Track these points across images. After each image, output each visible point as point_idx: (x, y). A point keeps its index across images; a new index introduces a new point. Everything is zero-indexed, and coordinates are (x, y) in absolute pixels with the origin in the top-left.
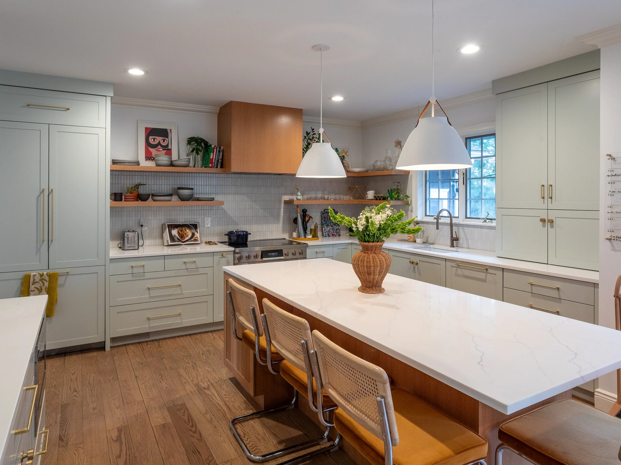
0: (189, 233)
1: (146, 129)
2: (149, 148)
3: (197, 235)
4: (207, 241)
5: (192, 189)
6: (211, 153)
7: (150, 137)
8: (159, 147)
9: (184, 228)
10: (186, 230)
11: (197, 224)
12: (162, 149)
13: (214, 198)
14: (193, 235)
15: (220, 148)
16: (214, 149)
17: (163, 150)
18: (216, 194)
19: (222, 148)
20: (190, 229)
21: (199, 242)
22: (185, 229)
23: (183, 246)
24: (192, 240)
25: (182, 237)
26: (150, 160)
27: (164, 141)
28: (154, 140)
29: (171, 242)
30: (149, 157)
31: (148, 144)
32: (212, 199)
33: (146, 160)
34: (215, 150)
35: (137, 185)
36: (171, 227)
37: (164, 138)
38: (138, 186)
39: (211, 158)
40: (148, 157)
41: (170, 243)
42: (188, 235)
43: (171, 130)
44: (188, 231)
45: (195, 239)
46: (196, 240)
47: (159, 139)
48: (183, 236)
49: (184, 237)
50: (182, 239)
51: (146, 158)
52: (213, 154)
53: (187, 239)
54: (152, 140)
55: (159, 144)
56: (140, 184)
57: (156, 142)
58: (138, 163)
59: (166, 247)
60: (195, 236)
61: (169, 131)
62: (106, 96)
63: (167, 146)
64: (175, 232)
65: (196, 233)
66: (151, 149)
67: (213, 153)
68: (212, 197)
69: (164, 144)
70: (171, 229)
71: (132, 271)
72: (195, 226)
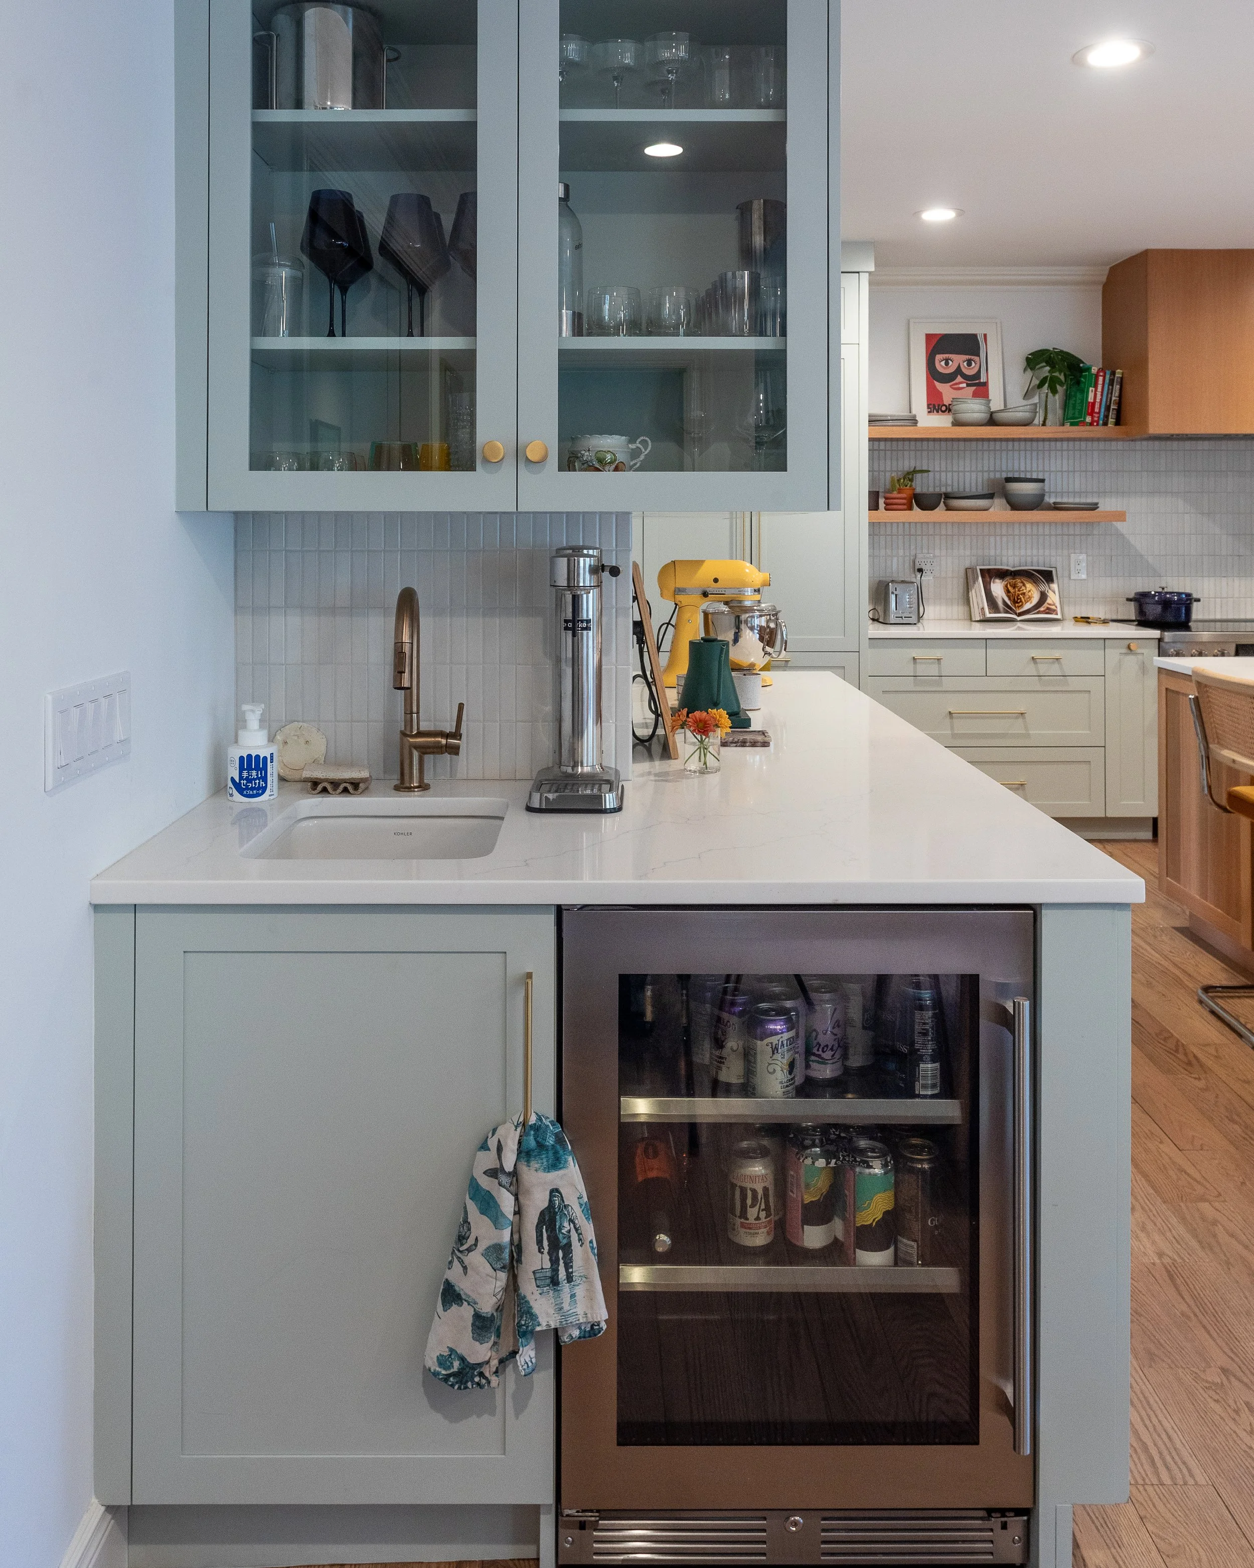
0: (1032, 592)
1: (929, 337)
2: (935, 382)
3: (1053, 598)
4: (1079, 616)
5: (1042, 481)
6: (1091, 389)
7: (939, 357)
8: (959, 379)
9: (1019, 581)
10: (1024, 585)
11: (1053, 570)
12: (964, 385)
13: (1097, 504)
14: (1043, 597)
15: (1113, 373)
16: (1097, 376)
17: (968, 385)
18: (1103, 493)
19: (1119, 373)
20: (1035, 583)
21: (1059, 616)
22: (1022, 582)
23: (1019, 624)
24: (1042, 609)
25: (1016, 600)
26: (938, 412)
27: (969, 364)
28: (947, 364)
29: (990, 613)
30: (936, 405)
31: (933, 374)
32: (1094, 507)
33: (929, 412)
34: (1101, 379)
35: (908, 473)
36: (989, 575)
37: (970, 357)
38: (910, 476)
39: (1089, 400)
40: (934, 405)
41: (988, 615)
42: (1030, 598)
43: (985, 335)
44: (1029, 586)
45: (1048, 608)
46: (1049, 611)
47: (958, 360)
48: (1018, 599)
49: (1021, 601)
50: (1015, 607)
51: (928, 408)
52: (1096, 390)
53: (1027, 606)
54: (943, 363)
55: (958, 371)
56: (915, 471)
57: (951, 369)
58: (914, 421)
59: (977, 624)
60: (1049, 601)
61: (981, 339)
62: (858, 272)
63: (978, 375)
64: (998, 588)
65: (1050, 594)
66: (939, 386)
67: (1096, 387)
68: (1095, 501)
69: (970, 372)
70: (988, 580)
71: (915, 670)
72: (1048, 576)
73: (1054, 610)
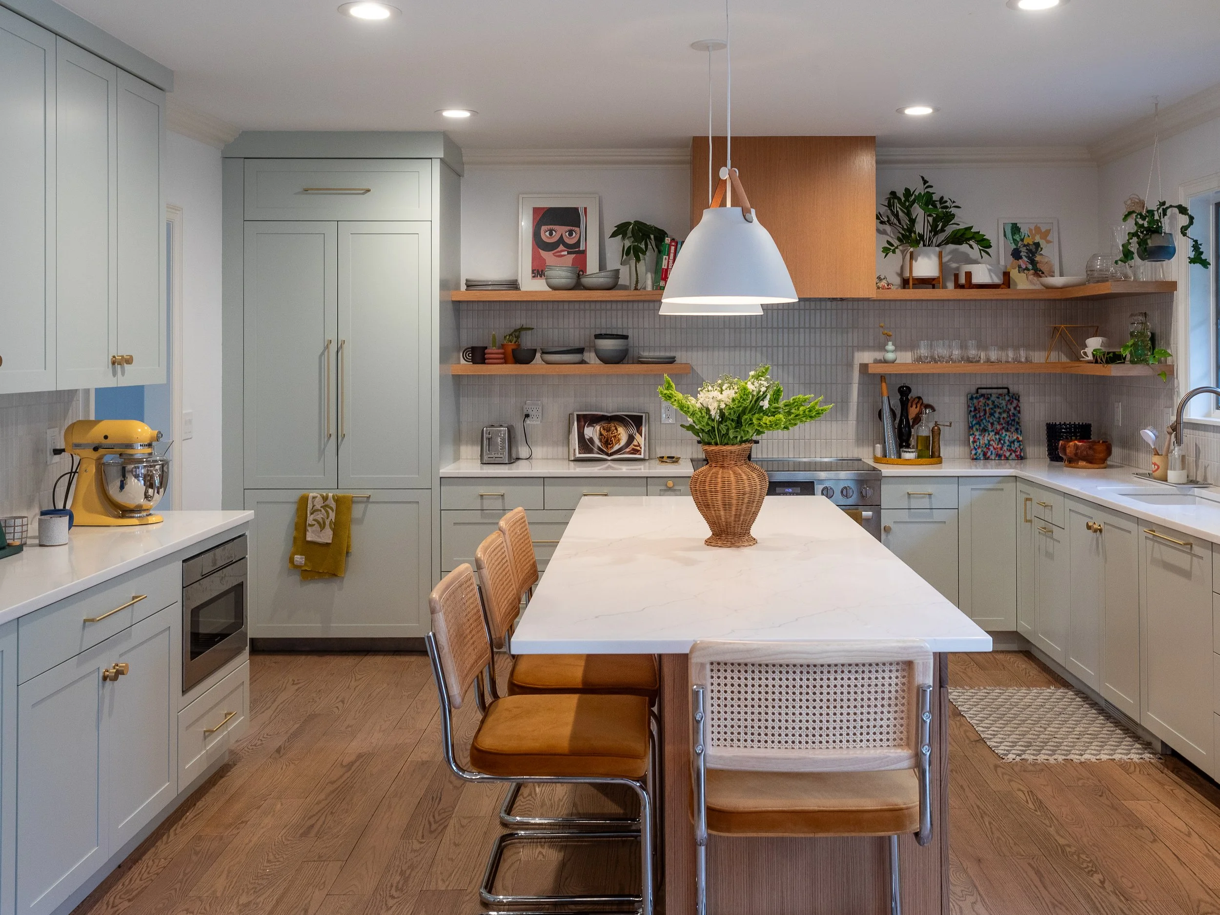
0: (623, 434)
1: (536, 210)
2: (540, 250)
3: (640, 440)
4: (663, 455)
5: (627, 337)
6: (664, 257)
7: (544, 228)
8: (561, 247)
9: (613, 425)
10: (616, 429)
11: (642, 415)
12: (566, 253)
13: (674, 357)
14: (631, 438)
16: (670, 245)
17: (569, 253)
18: (680, 348)
20: (626, 427)
21: (642, 457)
22: (615, 426)
23: (609, 463)
24: (629, 450)
25: (607, 442)
26: (540, 277)
27: (571, 234)
28: (551, 234)
29: (581, 454)
31: (539, 244)
32: (671, 361)
33: (533, 277)
35: (515, 331)
36: (584, 420)
37: (571, 228)
38: (518, 333)
40: (538, 270)
42: (619, 440)
43: (585, 209)
44: (621, 430)
45: (634, 449)
46: (635, 451)
47: (561, 231)
48: (610, 441)
49: (612, 443)
50: (607, 448)
51: (533, 272)
53: (616, 447)
54: (547, 234)
55: (561, 240)
56: (522, 329)
57: (556, 237)
60: (635, 443)
61: (582, 212)
63: (578, 243)
64: (590, 432)
65: (637, 436)
66: (543, 253)
67: (669, 255)
68: (671, 354)
69: (571, 241)
70: (583, 423)
71: (482, 504)
72: (637, 421)
73: (638, 451)
